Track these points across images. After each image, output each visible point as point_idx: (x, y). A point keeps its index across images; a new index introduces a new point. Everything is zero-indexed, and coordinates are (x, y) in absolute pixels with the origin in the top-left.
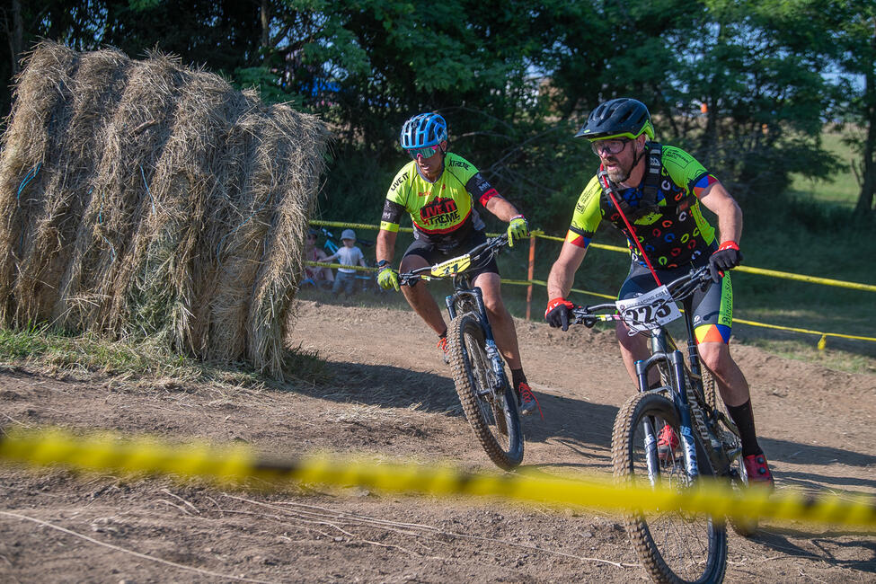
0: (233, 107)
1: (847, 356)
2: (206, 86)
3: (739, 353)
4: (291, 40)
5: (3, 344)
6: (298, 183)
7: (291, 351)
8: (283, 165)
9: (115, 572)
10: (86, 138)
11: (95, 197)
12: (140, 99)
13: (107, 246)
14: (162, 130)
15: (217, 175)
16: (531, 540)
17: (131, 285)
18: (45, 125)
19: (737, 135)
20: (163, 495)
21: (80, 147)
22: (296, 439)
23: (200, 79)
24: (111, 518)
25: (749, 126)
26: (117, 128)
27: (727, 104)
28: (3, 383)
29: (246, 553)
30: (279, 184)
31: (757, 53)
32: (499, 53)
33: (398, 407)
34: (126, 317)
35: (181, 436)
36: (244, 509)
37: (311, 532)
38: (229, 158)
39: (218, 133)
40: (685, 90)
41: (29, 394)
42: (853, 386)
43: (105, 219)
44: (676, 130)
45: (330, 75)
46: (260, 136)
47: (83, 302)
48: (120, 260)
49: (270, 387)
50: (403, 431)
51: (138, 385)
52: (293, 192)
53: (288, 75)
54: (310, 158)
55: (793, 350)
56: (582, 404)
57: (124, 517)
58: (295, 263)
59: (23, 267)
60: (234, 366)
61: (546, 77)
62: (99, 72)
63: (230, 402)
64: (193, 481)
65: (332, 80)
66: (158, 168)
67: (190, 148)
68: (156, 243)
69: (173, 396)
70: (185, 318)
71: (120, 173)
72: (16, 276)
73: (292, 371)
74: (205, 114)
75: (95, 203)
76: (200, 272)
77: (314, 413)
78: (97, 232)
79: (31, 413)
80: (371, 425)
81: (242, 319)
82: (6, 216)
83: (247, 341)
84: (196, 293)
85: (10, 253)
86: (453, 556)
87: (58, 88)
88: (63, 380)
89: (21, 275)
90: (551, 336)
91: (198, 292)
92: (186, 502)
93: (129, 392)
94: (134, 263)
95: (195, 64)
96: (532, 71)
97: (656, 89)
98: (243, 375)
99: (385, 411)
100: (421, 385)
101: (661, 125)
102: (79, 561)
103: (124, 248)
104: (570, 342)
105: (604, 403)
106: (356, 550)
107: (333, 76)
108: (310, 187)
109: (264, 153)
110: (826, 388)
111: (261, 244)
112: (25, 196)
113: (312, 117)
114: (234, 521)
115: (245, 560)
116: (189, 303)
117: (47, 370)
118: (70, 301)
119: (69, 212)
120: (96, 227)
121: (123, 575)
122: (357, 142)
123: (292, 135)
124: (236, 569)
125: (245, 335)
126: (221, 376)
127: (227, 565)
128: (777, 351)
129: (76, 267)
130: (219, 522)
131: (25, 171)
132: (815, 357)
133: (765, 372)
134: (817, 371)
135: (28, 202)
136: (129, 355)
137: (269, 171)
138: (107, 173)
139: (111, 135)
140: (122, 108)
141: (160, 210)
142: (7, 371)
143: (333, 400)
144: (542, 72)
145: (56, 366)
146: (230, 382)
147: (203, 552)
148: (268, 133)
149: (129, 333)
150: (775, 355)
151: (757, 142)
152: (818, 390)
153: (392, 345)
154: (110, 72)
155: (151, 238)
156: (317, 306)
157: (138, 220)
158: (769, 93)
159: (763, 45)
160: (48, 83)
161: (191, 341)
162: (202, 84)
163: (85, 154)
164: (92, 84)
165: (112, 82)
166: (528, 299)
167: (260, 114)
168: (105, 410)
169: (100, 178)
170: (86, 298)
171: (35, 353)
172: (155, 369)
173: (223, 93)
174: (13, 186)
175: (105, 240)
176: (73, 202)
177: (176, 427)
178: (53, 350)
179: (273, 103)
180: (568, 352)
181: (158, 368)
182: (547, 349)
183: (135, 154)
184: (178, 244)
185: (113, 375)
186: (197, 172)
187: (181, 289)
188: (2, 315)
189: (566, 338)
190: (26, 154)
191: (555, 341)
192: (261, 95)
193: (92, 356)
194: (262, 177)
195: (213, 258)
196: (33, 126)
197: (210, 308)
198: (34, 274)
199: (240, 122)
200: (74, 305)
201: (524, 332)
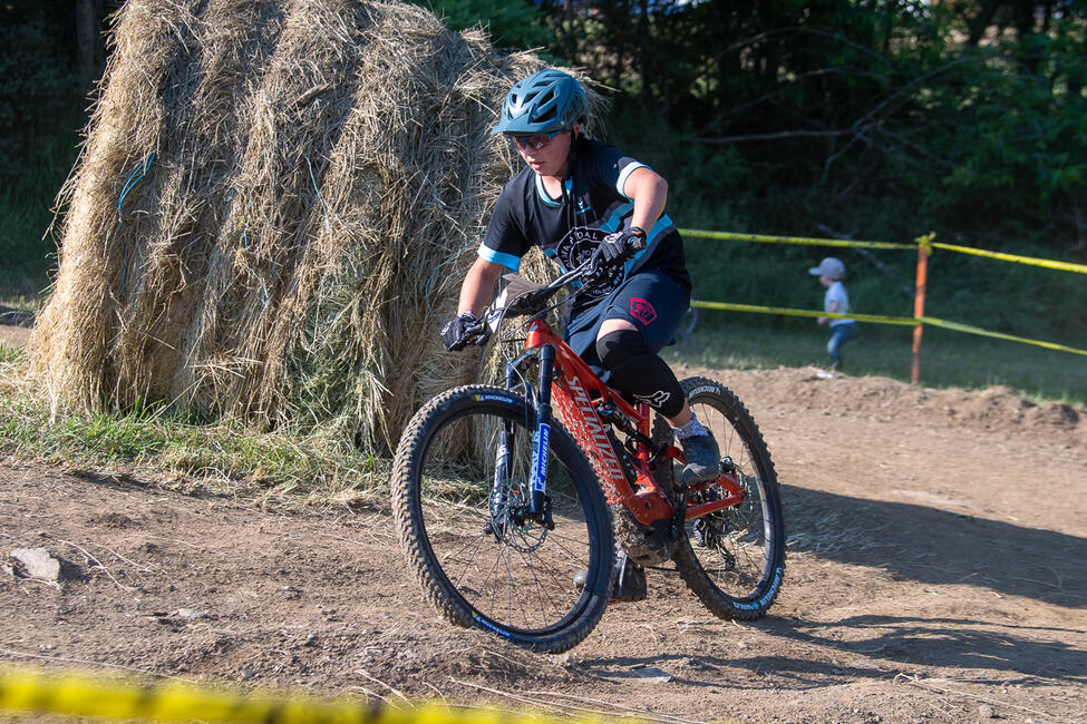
0: (446, 60)
2: (407, 26)
5: (98, 436)
10: (223, 114)
11: (236, 206)
12: (303, 50)
13: (255, 284)
14: (338, 99)
15: (425, 169)
17: (292, 344)
18: (160, 93)
20: (358, 679)
21: (213, 127)
23: (397, 15)
26: (269, 98)
28: (104, 500)
34: (286, 393)
35: (377, 585)
38: (444, 141)
39: (426, 103)
41: (145, 518)
43: (252, 240)
46: (492, 106)
47: (218, 370)
48: (276, 305)
51: (306, 502)
56: (1004, 529)
59: (127, 317)
60: (451, 470)
62: (241, 8)
63: (448, 529)
64: (402, 658)
66: (334, 160)
67: (383, 127)
68: (331, 278)
69: (361, 520)
70: (377, 396)
71: (276, 169)
72: (116, 331)
74: (405, 72)
75: (237, 216)
76: (399, 324)
78: (240, 261)
79: (151, 548)
82: (101, 238)
83: (472, 432)
84: (392, 355)
85: (106, 293)
87: (179, 36)
88: (193, 494)
89: (124, 329)
90: (952, 413)
91: (397, 355)
92: (393, 690)
93: (293, 513)
94: (298, 309)
98: (466, 485)
103: (281, 287)
104: (985, 423)
105: (1040, 525)
112: (130, 205)
116: (382, 372)
117: (168, 479)
118: (199, 369)
119: (197, 230)
120: (238, 254)
126: (433, 488)
129: (208, 318)
131: (130, 165)
135: (135, 216)
136: (290, 454)
137: (505, 162)
138: (254, 169)
139: (260, 109)
140: (277, 65)
141: (337, 226)
142: (107, 481)
145: (181, 473)
146: (447, 495)
149: (290, 418)
155: (324, 270)
157: (303, 243)
160: (163, 28)
161: (385, 432)
162: (400, 23)
163: (221, 139)
164: (229, 27)
165: (261, 23)
166: (915, 349)
167: (491, 70)
168: (261, 542)
169: (245, 176)
170: (224, 364)
171: (148, 450)
172: (332, 476)
173: (433, 38)
174: (112, 190)
175: (252, 274)
176: (204, 215)
177: (369, 571)
178: (175, 445)
179: (510, 52)
180: (981, 439)
181: (336, 476)
182: (946, 434)
183: (298, 138)
184: (366, 280)
185: (268, 486)
186: (393, 165)
187: (369, 349)
188: (95, 390)
189: (978, 415)
190: (131, 140)
191: (960, 421)
192: (492, 40)
193: (234, 456)
194: (494, 172)
195: (420, 301)
196: (141, 95)
197: (415, 379)
198: (145, 326)
199: (460, 84)
200: (205, 375)
201: (909, 406)
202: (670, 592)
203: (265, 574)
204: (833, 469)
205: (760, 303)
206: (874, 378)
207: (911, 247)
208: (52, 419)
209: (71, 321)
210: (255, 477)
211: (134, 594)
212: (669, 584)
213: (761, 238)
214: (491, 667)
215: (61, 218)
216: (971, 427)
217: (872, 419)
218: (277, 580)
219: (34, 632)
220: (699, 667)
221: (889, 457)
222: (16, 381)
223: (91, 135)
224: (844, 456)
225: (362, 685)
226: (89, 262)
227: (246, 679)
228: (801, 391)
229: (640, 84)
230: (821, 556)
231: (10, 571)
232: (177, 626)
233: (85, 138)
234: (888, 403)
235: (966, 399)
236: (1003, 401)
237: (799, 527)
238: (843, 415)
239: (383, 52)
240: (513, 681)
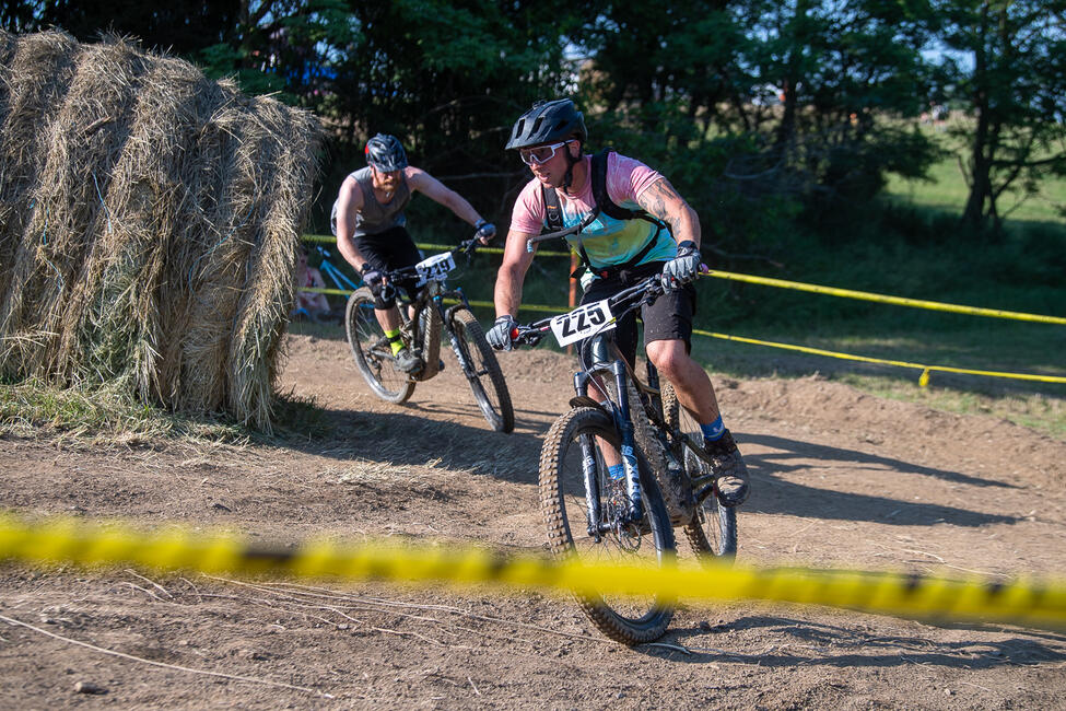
0: (206, 100)
1: (955, 394)
2: (173, 74)
3: (825, 392)
4: (276, 15)
6: (287, 192)
7: (282, 398)
8: (268, 171)
9: (70, 672)
10: (26, 141)
11: (37, 212)
12: (91, 91)
13: (53, 272)
14: (119, 129)
16: (576, 623)
17: (83, 320)
19: (820, 128)
20: (127, 577)
21: (18, 150)
22: (289, 505)
23: (165, 65)
24: (64, 606)
25: (834, 115)
26: (63, 127)
27: (808, 89)
29: (230, 646)
30: (264, 193)
31: (843, 27)
32: (530, 32)
33: (412, 464)
34: (78, 359)
35: (148, 504)
36: (227, 593)
37: (309, 618)
38: (202, 162)
39: (188, 132)
40: (756, 73)
42: (963, 430)
43: (49, 239)
44: (746, 121)
45: (325, 58)
46: (240, 135)
47: (24, 341)
48: (70, 290)
49: (257, 442)
50: (420, 493)
51: (94, 442)
52: (282, 203)
53: (273, 58)
54: (302, 162)
55: (889, 387)
57: (79, 604)
58: (284, 290)
60: (211, 417)
61: (588, 58)
62: (41, 59)
63: (208, 461)
65: (327, 63)
66: (115, 176)
67: (153, 151)
68: (113, 268)
69: (138, 455)
70: (151, 360)
71: (68, 183)
73: (283, 422)
74: (171, 109)
75: (37, 220)
76: (168, 303)
77: (311, 473)
78: (40, 255)
80: (380, 486)
81: (222, 358)
83: (227, 387)
84: (163, 328)
86: (482, 645)
88: (2, 438)
91: (167, 328)
92: (156, 585)
93: (83, 451)
94: (87, 293)
95: (158, 48)
96: (571, 51)
97: (721, 72)
98: (223, 428)
99: (396, 469)
100: (440, 437)
101: (729, 115)
102: (26, 659)
103: (74, 275)
106: (364, 640)
107: (328, 59)
108: (301, 198)
109: (245, 156)
110: (930, 433)
111: (243, 266)
113: (303, 112)
114: (216, 606)
115: (229, 655)
116: (155, 342)
118: (9, 340)
119: (6, 231)
120: (39, 249)
121: (80, 676)
122: (358, 140)
123: (279, 133)
124: (218, 666)
125: (224, 380)
126: (196, 430)
127: (207, 661)
128: (871, 389)
129: (16, 299)
130: (196, 609)
132: (916, 396)
133: (856, 414)
134: (919, 412)
136: (83, 406)
137: (252, 178)
138: (51, 183)
139: (56, 137)
140: (69, 102)
141: (118, 227)
143: (334, 457)
144: (584, 53)
146: (207, 437)
147: (177, 646)
148: (250, 131)
149: (82, 378)
150: (868, 393)
151: (845, 136)
152: (919, 435)
154: (54, 58)
155: (108, 261)
156: (313, 341)
157: (92, 241)
158: (857, 76)
159: (851, 17)
161: (158, 388)
162: (168, 72)
163: (24, 159)
164: (31, 73)
165: (57, 71)
167: (240, 108)
168: (54, 473)
169: (44, 189)
170: (29, 335)
172: (115, 422)
173: (193, 83)
175: (50, 265)
176: (11, 219)
177: (141, 493)
179: (255, 95)
181: (119, 421)
183: (86, 159)
184: (141, 269)
185: (63, 430)
186: (162, 180)
187: (145, 323)
192: (241, 85)
193: (36, 408)
194: (243, 186)
195: (184, 286)
197: (182, 346)
199: (214, 118)
200: (13, 345)
201: (565, 370)
202: (380, 507)
203: (56, 497)
206: (539, 351)
207: (565, 254)
210: (53, 424)
212: (380, 500)
217: (538, 380)
218: (66, 502)
225: (129, 581)
227: (35, 579)
230: (498, 478)
234: (550, 369)
237: (481, 457)
239: (154, 93)
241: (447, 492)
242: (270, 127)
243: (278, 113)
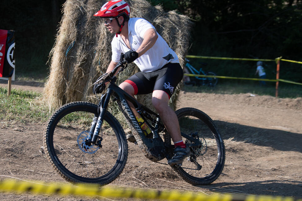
0: (151, 14)
2: (141, 5)
6: (180, 46)
8: (173, 38)
10: (93, 30)
11: (97, 55)
18: (76, 25)
20: (133, 179)
21: (90, 34)
23: (138, 2)
28: (64, 133)
30: (172, 46)
34: (111, 104)
35: (137, 154)
36: (165, 185)
41: (75, 137)
43: (101, 63)
46: (164, 26)
47: (93, 98)
50: (227, 150)
54: (185, 35)
59: (69, 84)
62: (97, 2)
64: (144, 173)
71: (107, 44)
72: (66, 88)
75: (97, 57)
78: (98, 69)
80: (213, 148)
82: (62, 64)
85: (63, 78)
87: (81, 9)
89: (68, 87)
90: (287, 105)
92: (142, 182)
100: (233, 129)
104: (296, 107)
108: (185, 47)
109: (166, 33)
112: (69, 55)
113: (185, 16)
117: (81, 127)
118: (88, 98)
119: (86, 61)
120: (98, 67)
123: (177, 25)
129: (90, 84)
131: (68, 44)
135: (70, 58)
137: (168, 41)
138: (101, 44)
139: (102, 29)
142: (65, 128)
145: (84, 125)
148: (167, 25)
149: (112, 110)
153: (218, 110)
160: (76, 8)
162: (139, 5)
163: (92, 37)
164: (94, 7)
166: (277, 88)
167: (164, 16)
169: (99, 46)
170: (94, 96)
171: (75, 119)
172: (123, 125)
173: (148, 8)
174: (64, 51)
175: (101, 72)
176: (88, 57)
177: (134, 150)
178: (82, 118)
179: (168, 11)
180: (295, 112)
182: (286, 111)
184: (131, 73)
188: (61, 104)
189: (294, 105)
190: (69, 38)
191: (289, 107)
192: (163, 8)
196: (71, 26)
197: (145, 99)
198: (73, 87)
199: (155, 20)
200: (89, 99)
201: (275, 103)
202: (214, 154)
204: (256, 121)
205: (234, 76)
206: (266, 96)
208: (50, 112)
209: (54, 86)
211: (73, 157)
212: (213, 152)
213: (235, 59)
214: (168, 175)
215: (51, 58)
216: (292, 108)
217: (266, 107)
218: (110, 153)
219: (48, 168)
220: (223, 174)
221: (270, 117)
222: (40, 102)
223: (58, 36)
224: (259, 117)
225: (134, 181)
226: (59, 70)
228: (246, 100)
229: (200, 18)
230: (254, 144)
231: (41, 152)
232: (84, 166)
233: (57, 37)
234: (270, 103)
235: (291, 101)
236: (301, 101)
237: (247, 136)
238: (258, 106)
239: (135, 12)
240: (174, 179)
241: (236, 149)
242: (174, 23)
243: (176, 18)
